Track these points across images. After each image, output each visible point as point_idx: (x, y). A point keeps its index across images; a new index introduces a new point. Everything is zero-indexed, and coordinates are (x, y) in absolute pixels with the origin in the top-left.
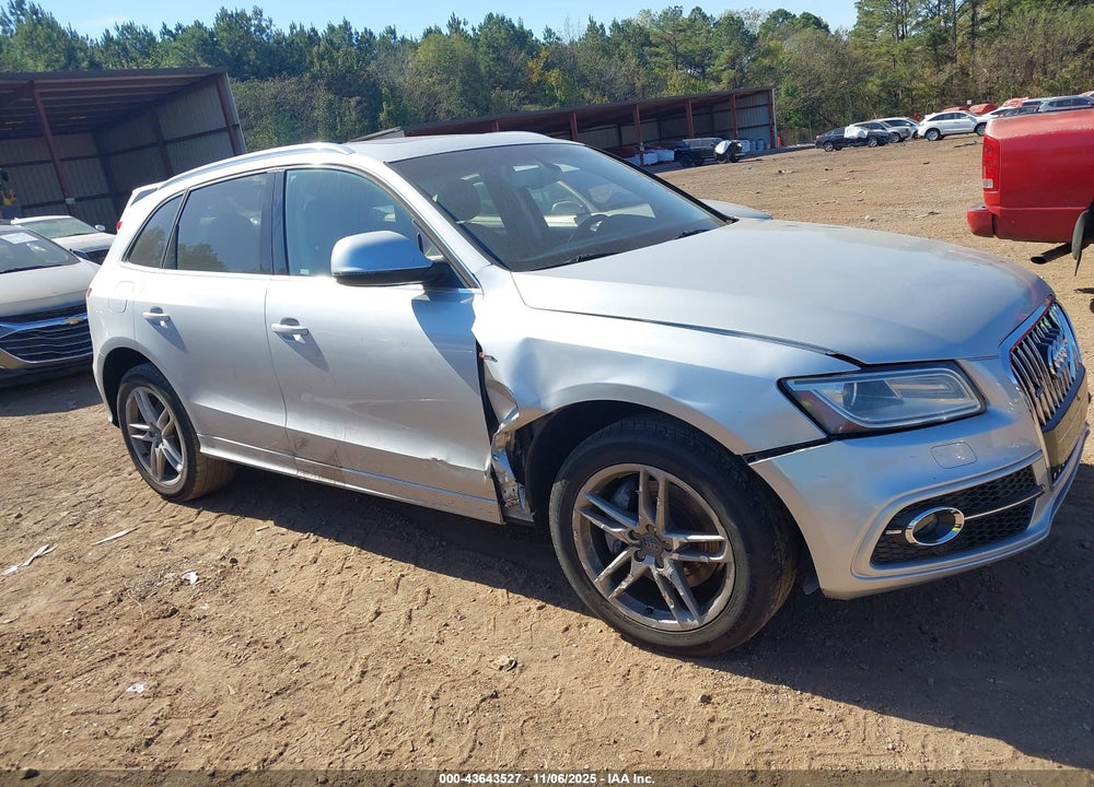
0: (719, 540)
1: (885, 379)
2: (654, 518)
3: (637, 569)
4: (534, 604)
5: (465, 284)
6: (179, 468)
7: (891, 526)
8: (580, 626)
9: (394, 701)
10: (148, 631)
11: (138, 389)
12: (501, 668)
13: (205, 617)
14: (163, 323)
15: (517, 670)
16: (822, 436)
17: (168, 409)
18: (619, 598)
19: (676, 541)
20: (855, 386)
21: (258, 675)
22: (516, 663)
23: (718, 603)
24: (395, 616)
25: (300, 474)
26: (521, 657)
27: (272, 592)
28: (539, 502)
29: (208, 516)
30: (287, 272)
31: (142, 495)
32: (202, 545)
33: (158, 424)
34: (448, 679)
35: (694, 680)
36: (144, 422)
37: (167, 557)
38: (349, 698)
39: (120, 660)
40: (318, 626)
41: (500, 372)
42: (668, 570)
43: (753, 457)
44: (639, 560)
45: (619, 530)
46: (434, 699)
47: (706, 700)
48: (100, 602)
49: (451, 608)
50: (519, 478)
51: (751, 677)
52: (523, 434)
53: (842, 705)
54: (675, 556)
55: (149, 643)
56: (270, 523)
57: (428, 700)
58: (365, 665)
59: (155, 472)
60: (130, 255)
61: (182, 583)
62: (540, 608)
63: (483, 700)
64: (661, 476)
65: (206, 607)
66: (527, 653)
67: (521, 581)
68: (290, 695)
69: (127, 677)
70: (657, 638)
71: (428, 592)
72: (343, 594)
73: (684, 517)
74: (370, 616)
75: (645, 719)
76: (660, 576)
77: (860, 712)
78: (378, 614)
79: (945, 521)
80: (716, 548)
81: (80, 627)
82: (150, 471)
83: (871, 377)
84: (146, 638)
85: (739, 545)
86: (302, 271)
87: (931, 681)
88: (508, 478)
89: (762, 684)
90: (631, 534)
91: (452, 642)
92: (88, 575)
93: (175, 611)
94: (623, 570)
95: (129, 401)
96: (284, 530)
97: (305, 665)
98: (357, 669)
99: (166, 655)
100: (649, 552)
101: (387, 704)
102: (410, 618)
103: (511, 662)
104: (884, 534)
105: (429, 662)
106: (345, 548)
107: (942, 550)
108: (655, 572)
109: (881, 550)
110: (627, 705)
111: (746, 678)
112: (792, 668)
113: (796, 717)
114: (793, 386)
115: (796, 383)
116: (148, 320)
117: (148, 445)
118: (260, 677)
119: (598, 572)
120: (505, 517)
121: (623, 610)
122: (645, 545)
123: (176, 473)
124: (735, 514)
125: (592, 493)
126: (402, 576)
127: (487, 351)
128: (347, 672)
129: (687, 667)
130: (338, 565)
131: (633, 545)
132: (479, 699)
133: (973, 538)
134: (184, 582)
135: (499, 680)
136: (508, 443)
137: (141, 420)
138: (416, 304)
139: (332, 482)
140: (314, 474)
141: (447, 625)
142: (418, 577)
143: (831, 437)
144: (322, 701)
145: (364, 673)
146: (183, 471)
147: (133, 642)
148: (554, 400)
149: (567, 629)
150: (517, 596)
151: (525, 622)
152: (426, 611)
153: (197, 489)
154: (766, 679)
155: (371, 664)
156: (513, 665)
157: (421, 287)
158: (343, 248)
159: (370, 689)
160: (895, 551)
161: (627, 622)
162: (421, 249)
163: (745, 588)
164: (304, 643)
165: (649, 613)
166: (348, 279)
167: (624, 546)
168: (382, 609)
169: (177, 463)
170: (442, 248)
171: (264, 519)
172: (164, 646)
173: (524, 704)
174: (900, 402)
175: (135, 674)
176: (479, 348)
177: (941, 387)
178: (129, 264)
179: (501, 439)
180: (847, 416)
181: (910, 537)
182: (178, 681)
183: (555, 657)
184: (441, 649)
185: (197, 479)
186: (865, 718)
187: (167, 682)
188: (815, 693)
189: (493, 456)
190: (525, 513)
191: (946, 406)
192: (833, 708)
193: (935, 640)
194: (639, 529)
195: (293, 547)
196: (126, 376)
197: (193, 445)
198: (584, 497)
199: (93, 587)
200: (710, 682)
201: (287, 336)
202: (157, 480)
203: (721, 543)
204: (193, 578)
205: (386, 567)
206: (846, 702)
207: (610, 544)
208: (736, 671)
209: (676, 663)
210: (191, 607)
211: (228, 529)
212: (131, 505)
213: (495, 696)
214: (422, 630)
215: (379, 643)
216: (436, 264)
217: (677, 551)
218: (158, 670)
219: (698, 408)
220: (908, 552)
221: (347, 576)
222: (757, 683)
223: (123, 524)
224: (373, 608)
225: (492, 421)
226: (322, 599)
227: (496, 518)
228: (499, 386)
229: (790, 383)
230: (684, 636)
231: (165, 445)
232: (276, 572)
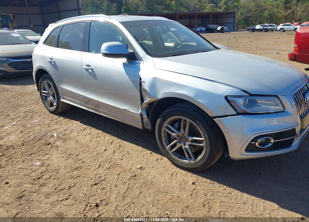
0: (202, 139)
1: (256, 99)
2: (185, 132)
3: (178, 145)
4: (149, 152)
5: (138, 60)
6: (55, 104)
7: (252, 141)
8: (161, 159)
9: (107, 175)
10: (42, 148)
11: (45, 81)
12: (138, 168)
13: (58, 146)
14: (53, 63)
15: (142, 170)
16: (236, 113)
17: (53, 87)
18: (173, 153)
19: (190, 139)
20: (247, 100)
21: (71, 163)
22: (142, 168)
23: (200, 157)
24: (110, 151)
25: (88, 109)
26: (144, 166)
27: (77, 141)
28: (153, 124)
29: (61, 118)
30: (89, 52)
31: (44, 111)
32: (59, 126)
33: (50, 92)
34: (122, 170)
35: (191, 177)
36: (46, 91)
37: (49, 129)
38: (95, 172)
39: (33, 155)
40: (88, 152)
41: (146, 86)
42: (187, 147)
43: (215, 117)
44: (179, 143)
45: (175, 134)
46: (118, 175)
47: (194, 183)
48: (30, 139)
49: (126, 151)
50: (148, 117)
51: (207, 178)
52: (150, 104)
53: (232, 189)
54: (190, 143)
55: (42, 151)
56: (79, 122)
57: (116, 175)
58: (100, 164)
59: (48, 105)
60: (45, 42)
61: (52, 136)
62: (150, 153)
63: (131, 177)
64: (188, 120)
65: (58, 143)
66: (146, 165)
67: (146, 145)
68: (79, 170)
69: (35, 160)
70: (182, 165)
71: (120, 146)
72: (96, 144)
73: (193, 132)
74: (103, 150)
75: (176, 187)
76: (185, 148)
77: (236, 191)
78: (105, 150)
79: (268, 141)
80: (201, 142)
81: (23, 145)
82: (47, 104)
83: (252, 98)
84: (41, 150)
85: (208, 142)
86: (93, 52)
87: (258, 185)
88: (145, 116)
89: (210, 181)
90: (178, 136)
91: (125, 160)
92: (27, 131)
93: (50, 144)
94: (175, 145)
95: (42, 84)
96: (82, 124)
97: (84, 162)
98: (98, 165)
99: (46, 155)
100: (182, 141)
101: (105, 175)
102: (114, 152)
103: (141, 167)
104: (250, 143)
105: (118, 165)
106: (99, 131)
107: (265, 149)
108: (183, 147)
109: (248, 147)
110: (171, 182)
111: (206, 179)
112: (219, 178)
113: (218, 191)
114: (229, 98)
115: (230, 97)
116: (49, 62)
117: (46, 97)
118: (71, 164)
119: (168, 145)
120: (143, 127)
121: (173, 156)
122: (182, 139)
123: (54, 106)
124: (208, 133)
125: (168, 123)
126: (114, 140)
127: (143, 80)
128: (95, 165)
129: (190, 174)
130: (96, 136)
131: (178, 139)
132: (131, 176)
133: (275, 147)
134: (53, 136)
135: (137, 172)
136: (146, 107)
137: (45, 90)
138: (124, 64)
139: (96, 112)
140: (92, 110)
141: (124, 155)
142: (118, 141)
143: (238, 114)
144: (87, 173)
145: (100, 166)
146: (55, 105)
147: (37, 151)
148: (160, 96)
149: (157, 160)
150: (144, 149)
151: (146, 157)
152: (119, 151)
153: (59, 111)
154: (211, 180)
155: (102, 164)
156: (141, 168)
157: (126, 59)
158: (105, 46)
159: (101, 170)
160: (252, 148)
161: (174, 160)
162: (127, 48)
163: (208, 154)
164: (84, 156)
165: (180, 158)
166: (106, 55)
167: (175, 139)
168: (107, 149)
169: (54, 103)
170: (133, 48)
171: (77, 121)
172: (46, 153)
173: (143, 179)
174: (260, 106)
175: (37, 159)
176: (141, 79)
177: (272, 103)
178: (45, 45)
179: (144, 105)
180: (244, 108)
181: (257, 144)
182: (49, 163)
183: (153, 167)
184: (122, 161)
185: (59, 108)
186: (237, 193)
187: (46, 163)
188: (224, 185)
189: (142, 110)
190: (149, 127)
191: (273, 108)
192: (229, 189)
193: (260, 174)
194: (180, 135)
195: (84, 129)
196: (42, 77)
197: (59, 98)
198: (166, 124)
199: (28, 135)
200: (195, 179)
201: (87, 70)
202: (48, 107)
203: (203, 141)
204: (55, 135)
205: (109, 138)
206: (233, 188)
207: (172, 138)
208: (203, 177)
209: (187, 172)
210: (54, 143)
211: (67, 122)
212: (40, 113)
213: (135, 176)
214: (117, 156)
215: (105, 158)
216: (131, 53)
217: (190, 142)
218: (44, 159)
219: (201, 102)
220: (256, 149)
221: (98, 139)
222: (208, 181)
223: (38, 118)
224: (104, 148)
225: (142, 100)
226: (91, 144)
227: (141, 127)
228: (145, 90)
229: (229, 97)
230: (189, 165)
231: (51, 97)
232: (78, 136)
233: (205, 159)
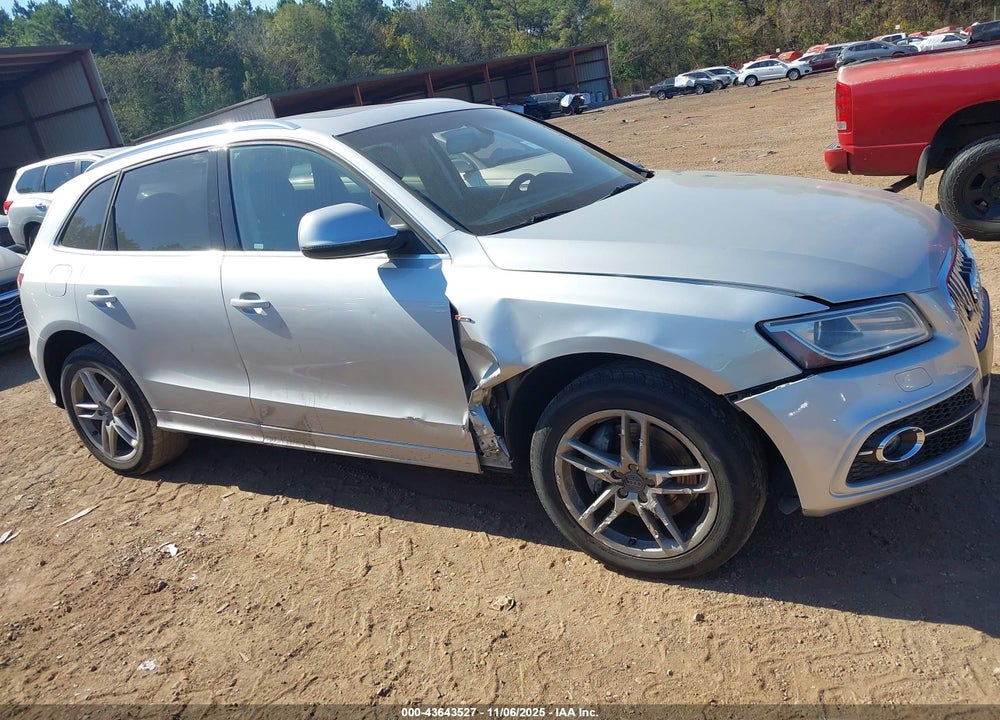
0: (701, 473)
1: (847, 316)
2: (636, 457)
3: (620, 505)
4: (516, 544)
5: (431, 251)
6: (134, 443)
7: (864, 448)
8: (564, 561)
9: (409, 651)
10: (143, 607)
11: (86, 371)
12: (502, 608)
13: (196, 588)
14: (109, 305)
15: (517, 609)
16: (798, 371)
17: (118, 387)
18: (604, 532)
19: (659, 477)
20: (820, 324)
21: (267, 640)
22: (515, 603)
23: (701, 530)
24: (384, 571)
25: (267, 441)
26: (519, 594)
27: (258, 556)
28: (520, 453)
29: (168, 488)
30: (239, 247)
31: (93, 472)
32: (172, 517)
33: (108, 402)
34: (454, 624)
35: (685, 601)
36: (92, 402)
37: (139, 532)
38: (363, 652)
39: (121, 640)
40: (313, 585)
41: (478, 331)
42: (652, 504)
43: (736, 396)
44: (622, 497)
45: (602, 471)
46: (447, 645)
47: (700, 618)
48: (84, 583)
49: (437, 555)
50: (498, 431)
51: (735, 592)
52: (499, 390)
53: (822, 609)
54: (659, 491)
55: (146, 619)
56: (235, 489)
57: (441, 646)
58: (370, 619)
59: (107, 449)
60: (63, 238)
61: (163, 557)
62: (522, 547)
63: (494, 641)
64: (643, 419)
65: (194, 578)
66: (522, 591)
67: (497, 523)
68: (304, 656)
69: (134, 655)
70: (645, 566)
71: (411, 542)
72: (329, 552)
73: (665, 455)
74: (361, 571)
75: (649, 643)
76: (644, 510)
77: (840, 615)
78: (369, 568)
79: (908, 440)
80: (698, 480)
81: (69, 610)
82: (102, 448)
83: (837, 315)
84: (142, 615)
85: (722, 477)
86: (256, 246)
87: (894, 580)
88: (487, 431)
89: (747, 599)
90: (613, 474)
91: (448, 589)
92: (62, 557)
93: (164, 585)
94: (608, 506)
95: (74, 382)
96: (251, 494)
97: (311, 625)
98: (364, 624)
99: (167, 630)
100: (633, 490)
101: (402, 654)
102: (401, 569)
103: (510, 601)
104: (857, 456)
105: (431, 609)
106: (317, 507)
107: (904, 465)
108: (639, 507)
110: (629, 630)
111: (731, 595)
112: (769, 581)
113: (785, 626)
114: (770, 329)
115: (772, 324)
116: (92, 302)
117: (97, 424)
118: (270, 641)
119: (581, 511)
120: (483, 467)
121: (607, 543)
122: (627, 483)
123: (130, 448)
124: (717, 448)
125: (573, 440)
126: (381, 529)
127: (462, 314)
128: (354, 628)
129: (674, 589)
130: (315, 525)
131: (616, 484)
132: (490, 641)
133: (931, 452)
134: (165, 555)
135: (503, 619)
136: (485, 398)
137: (89, 400)
138: (382, 271)
139: (301, 446)
140: (282, 439)
141: (438, 572)
142: (397, 529)
143: (806, 372)
144: (338, 658)
145: (371, 627)
146: (138, 446)
147: (130, 620)
148: (535, 356)
149: (553, 565)
150: (497, 538)
151: (511, 563)
152: (414, 561)
153: (153, 463)
154: (749, 594)
155: (376, 618)
156: (512, 605)
157: (385, 255)
158: (308, 225)
159: (382, 642)
160: (866, 470)
161: (612, 553)
162: (382, 216)
163: (728, 514)
164: (304, 604)
165: (633, 544)
166: (314, 253)
167: (605, 485)
168: (372, 563)
169: (131, 438)
170: (403, 216)
171: (228, 485)
172: (162, 621)
173: (533, 640)
174: (860, 335)
175: (142, 652)
176: (454, 311)
177: (893, 319)
178: (62, 248)
179: (478, 395)
180: (815, 348)
181: (880, 456)
182: (188, 654)
183: (549, 592)
184: (440, 595)
185: (154, 452)
186: (846, 620)
187: (177, 656)
188: (795, 601)
189: (471, 411)
190: (504, 462)
191: (907, 334)
192: (816, 614)
193: (886, 543)
194: (622, 469)
195: (265, 511)
196: (68, 359)
197: (148, 420)
198: (565, 443)
199: (70, 569)
200: (699, 601)
201: (248, 311)
202: (110, 456)
203: (704, 475)
204: (173, 550)
205: (362, 522)
206: (826, 606)
207: (591, 484)
208: (719, 589)
209: (664, 587)
210: (180, 580)
211: (194, 498)
212: (84, 484)
213: (504, 636)
214: (416, 580)
215: (378, 596)
216: (400, 232)
217: (660, 486)
218: (164, 644)
219: (682, 355)
220: (877, 469)
221: (327, 533)
222: (742, 598)
223: (82, 502)
224: (362, 564)
225: (469, 379)
226: (309, 558)
227: (475, 468)
228: (478, 347)
229: (767, 325)
230: (669, 562)
231: (117, 422)
232: (255, 536)
233: (722, 532)
